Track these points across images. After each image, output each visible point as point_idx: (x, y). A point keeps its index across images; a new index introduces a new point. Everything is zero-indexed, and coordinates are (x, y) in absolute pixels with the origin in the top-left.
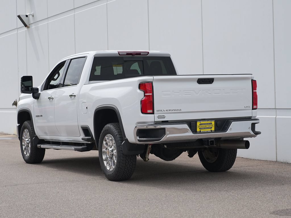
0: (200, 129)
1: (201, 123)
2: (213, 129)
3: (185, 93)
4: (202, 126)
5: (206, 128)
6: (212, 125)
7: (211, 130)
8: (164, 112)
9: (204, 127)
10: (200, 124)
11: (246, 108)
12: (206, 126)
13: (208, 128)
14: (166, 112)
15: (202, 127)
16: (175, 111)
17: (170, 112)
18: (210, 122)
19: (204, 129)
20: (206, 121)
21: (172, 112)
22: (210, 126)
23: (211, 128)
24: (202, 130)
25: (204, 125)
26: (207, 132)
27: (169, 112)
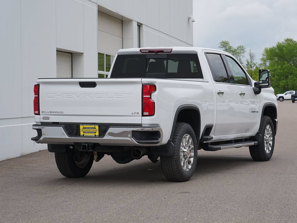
0: (84, 132)
1: (85, 127)
2: (97, 134)
3: (67, 96)
4: (85, 129)
5: (90, 132)
6: (96, 129)
7: (95, 135)
8: (48, 114)
9: (88, 131)
10: (83, 128)
11: (134, 115)
12: (90, 130)
13: (92, 132)
14: (50, 113)
15: (86, 131)
16: (58, 114)
17: (54, 114)
18: (94, 127)
19: (88, 133)
20: (89, 125)
21: (55, 114)
22: (94, 130)
23: (95, 132)
24: (85, 134)
25: (88, 129)
26: (91, 137)
27: (52, 114)
